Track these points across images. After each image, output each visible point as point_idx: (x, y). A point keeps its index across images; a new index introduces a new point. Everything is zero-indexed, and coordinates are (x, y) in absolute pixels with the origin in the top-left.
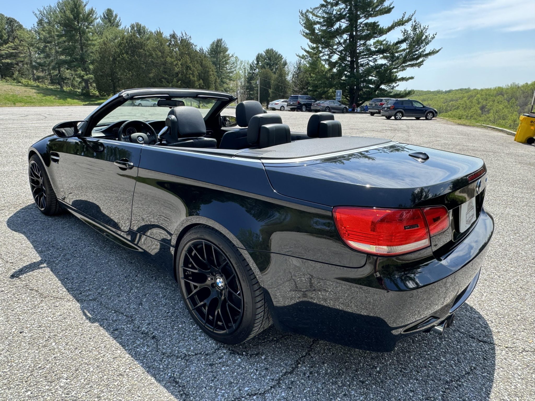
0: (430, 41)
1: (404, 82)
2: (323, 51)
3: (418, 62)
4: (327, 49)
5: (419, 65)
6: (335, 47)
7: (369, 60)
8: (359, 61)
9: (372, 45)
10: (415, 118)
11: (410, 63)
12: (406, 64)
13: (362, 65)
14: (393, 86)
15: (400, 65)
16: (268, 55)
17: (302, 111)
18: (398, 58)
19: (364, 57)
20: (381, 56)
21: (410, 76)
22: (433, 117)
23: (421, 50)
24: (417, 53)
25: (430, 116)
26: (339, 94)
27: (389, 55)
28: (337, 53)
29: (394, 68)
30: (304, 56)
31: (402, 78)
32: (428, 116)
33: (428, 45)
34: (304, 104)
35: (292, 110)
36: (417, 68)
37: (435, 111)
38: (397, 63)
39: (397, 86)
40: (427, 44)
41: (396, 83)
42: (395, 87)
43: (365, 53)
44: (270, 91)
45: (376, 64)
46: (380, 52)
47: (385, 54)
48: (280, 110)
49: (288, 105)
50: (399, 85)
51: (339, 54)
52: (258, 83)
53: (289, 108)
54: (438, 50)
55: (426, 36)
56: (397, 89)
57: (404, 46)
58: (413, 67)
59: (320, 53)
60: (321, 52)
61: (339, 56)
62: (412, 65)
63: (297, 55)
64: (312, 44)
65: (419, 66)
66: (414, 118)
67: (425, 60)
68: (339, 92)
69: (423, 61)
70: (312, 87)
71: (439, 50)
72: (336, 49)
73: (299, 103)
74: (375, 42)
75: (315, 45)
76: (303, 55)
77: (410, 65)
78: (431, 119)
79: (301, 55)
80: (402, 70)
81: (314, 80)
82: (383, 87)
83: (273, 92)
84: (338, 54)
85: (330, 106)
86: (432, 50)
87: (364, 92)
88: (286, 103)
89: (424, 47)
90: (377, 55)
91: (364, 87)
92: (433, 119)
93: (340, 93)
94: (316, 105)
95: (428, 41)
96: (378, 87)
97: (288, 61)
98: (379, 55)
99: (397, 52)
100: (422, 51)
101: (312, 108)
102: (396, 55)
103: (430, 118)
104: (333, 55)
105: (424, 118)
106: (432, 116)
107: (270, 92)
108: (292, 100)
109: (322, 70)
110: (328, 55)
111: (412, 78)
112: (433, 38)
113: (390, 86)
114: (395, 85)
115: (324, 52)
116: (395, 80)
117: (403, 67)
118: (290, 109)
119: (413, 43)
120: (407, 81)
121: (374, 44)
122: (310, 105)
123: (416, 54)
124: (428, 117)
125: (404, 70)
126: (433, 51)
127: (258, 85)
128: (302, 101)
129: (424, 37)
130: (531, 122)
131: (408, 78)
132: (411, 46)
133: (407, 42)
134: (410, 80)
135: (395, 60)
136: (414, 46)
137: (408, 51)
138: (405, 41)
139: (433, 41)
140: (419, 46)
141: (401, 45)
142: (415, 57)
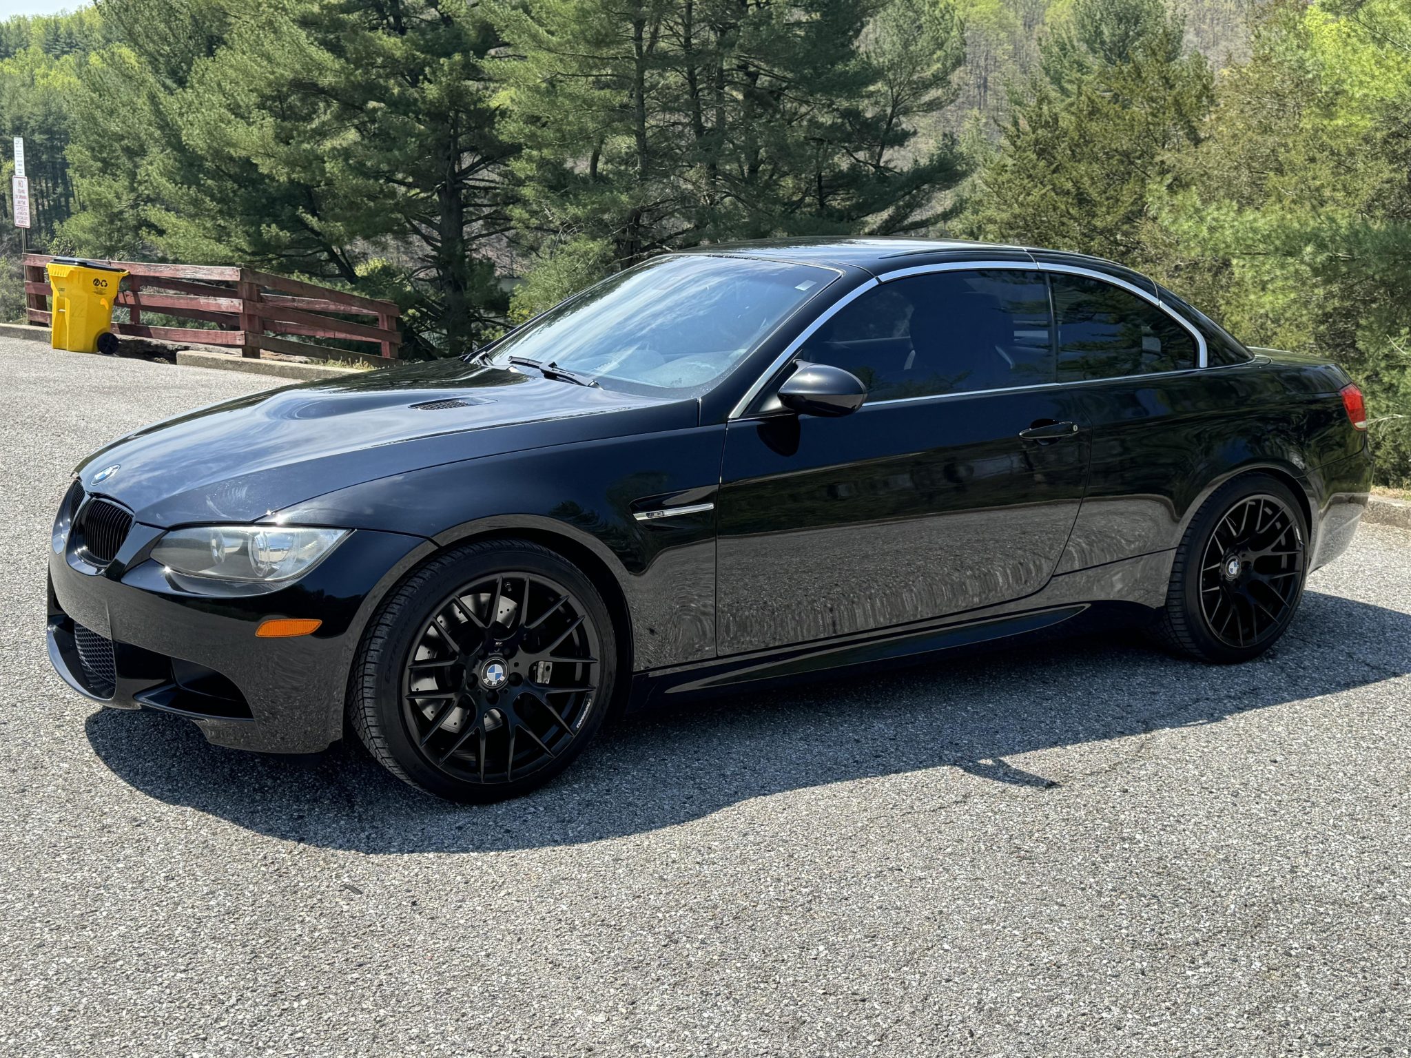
130: (96, 282)
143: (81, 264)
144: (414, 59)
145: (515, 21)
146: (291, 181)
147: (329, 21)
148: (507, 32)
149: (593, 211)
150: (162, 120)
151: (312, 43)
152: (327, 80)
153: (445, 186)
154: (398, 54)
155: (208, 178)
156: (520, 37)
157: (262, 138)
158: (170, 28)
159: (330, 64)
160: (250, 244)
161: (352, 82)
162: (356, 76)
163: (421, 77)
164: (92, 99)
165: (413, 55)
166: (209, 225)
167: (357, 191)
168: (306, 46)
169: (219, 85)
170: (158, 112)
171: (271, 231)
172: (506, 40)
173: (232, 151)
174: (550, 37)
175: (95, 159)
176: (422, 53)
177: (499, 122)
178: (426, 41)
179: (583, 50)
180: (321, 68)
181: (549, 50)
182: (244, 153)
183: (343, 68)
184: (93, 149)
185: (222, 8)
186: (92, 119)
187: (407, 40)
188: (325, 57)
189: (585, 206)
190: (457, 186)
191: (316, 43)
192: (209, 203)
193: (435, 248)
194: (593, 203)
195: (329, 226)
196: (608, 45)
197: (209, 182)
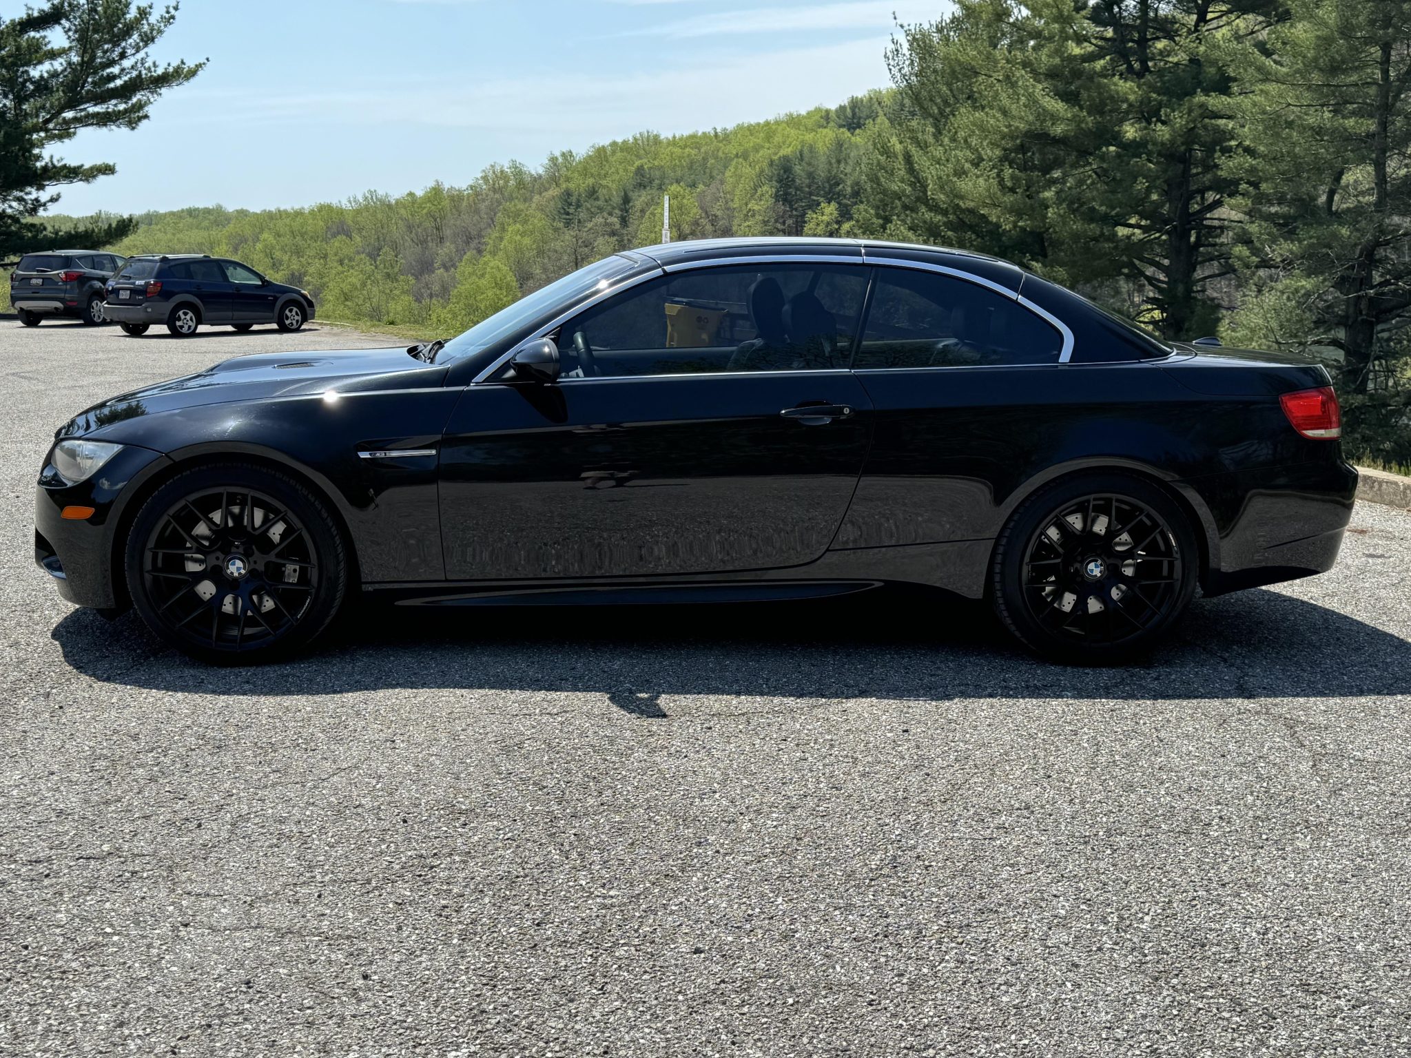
0: (160, 32)
1: (78, 186)
3: (122, 107)
5: (133, 117)
10: (233, 325)
11: (93, 109)
12: (79, 114)
14: (37, 200)
15: (56, 114)
18: (42, 86)
21: (99, 162)
22: (305, 319)
23: (127, 63)
24: (115, 70)
25: (293, 316)
29: (36, 128)
31: (65, 167)
32: (287, 318)
33: (153, 46)
36: (125, 130)
37: (304, 297)
38: (43, 107)
39: (53, 199)
40: (148, 39)
41: (41, 187)
42: (44, 205)
50: (59, 195)
54: (192, 66)
55: (139, 8)
57: (56, 37)
58: (105, 124)
62: (104, 120)
65: (133, 124)
66: (230, 328)
67: (148, 102)
69: (140, 106)
71: (199, 66)
77: (88, 116)
78: (297, 330)
80: (60, 137)
86: (175, 63)
89: (137, 51)
92: (304, 327)
95: (152, 29)
99: (35, 62)
100: (135, 68)
102: (35, 72)
103: (295, 326)
105: (275, 326)
106: (299, 318)
111: (108, 170)
112: (169, 19)
113: (20, 200)
114: (43, 196)
117: (65, 121)
119: (96, 31)
120: (87, 180)
123: (112, 78)
124: (287, 322)
125: (69, 135)
126: (178, 67)
129: (132, 13)
130: (699, 319)
131: (92, 168)
132: (84, 40)
133: (67, 25)
134: (101, 178)
135: (32, 95)
136: (99, 44)
137: (75, 59)
138: (57, 22)
139: (169, 31)
140: (116, 44)
141: (42, 33)
142: (116, 89)
143: (688, 304)
144: (1150, 102)
145: (1242, 55)
146: (1023, 229)
147: (1069, 72)
148: (1233, 66)
149: (1311, 246)
150: (915, 177)
151: (1048, 95)
152: (1059, 130)
153: (1175, 227)
154: (1132, 97)
155: (949, 230)
156: (1246, 70)
157: (988, 190)
158: (951, 90)
159: (1062, 113)
161: (1082, 129)
162: (1087, 123)
163: (1154, 119)
164: (879, 161)
165: (1149, 98)
167: (1076, 237)
168: (1039, 97)
169: (966, 141)
170: (911, 170)
172: (1232, 75)
174: (1279, 67)
175: (878, 216)
176: (1159, 95)
177: (1219, 158)
178: (1164, 83)
179: (1316, 78)
180: (1055, 118)
181: (1277, 81)
182: (971, 205)
183: (1074, 116)
184: (878, 208)
185: (973, 67)
186: (874, 179)
187: (1144, 84)
188: (1058, 106)
189: (1300, 241)
190: (1188, 226)
191: (1052, 94)
193: (1160, 290)
194: (1311, 238)
195: (1053, 271)
196: (1344, 71)
197: (950, 233)
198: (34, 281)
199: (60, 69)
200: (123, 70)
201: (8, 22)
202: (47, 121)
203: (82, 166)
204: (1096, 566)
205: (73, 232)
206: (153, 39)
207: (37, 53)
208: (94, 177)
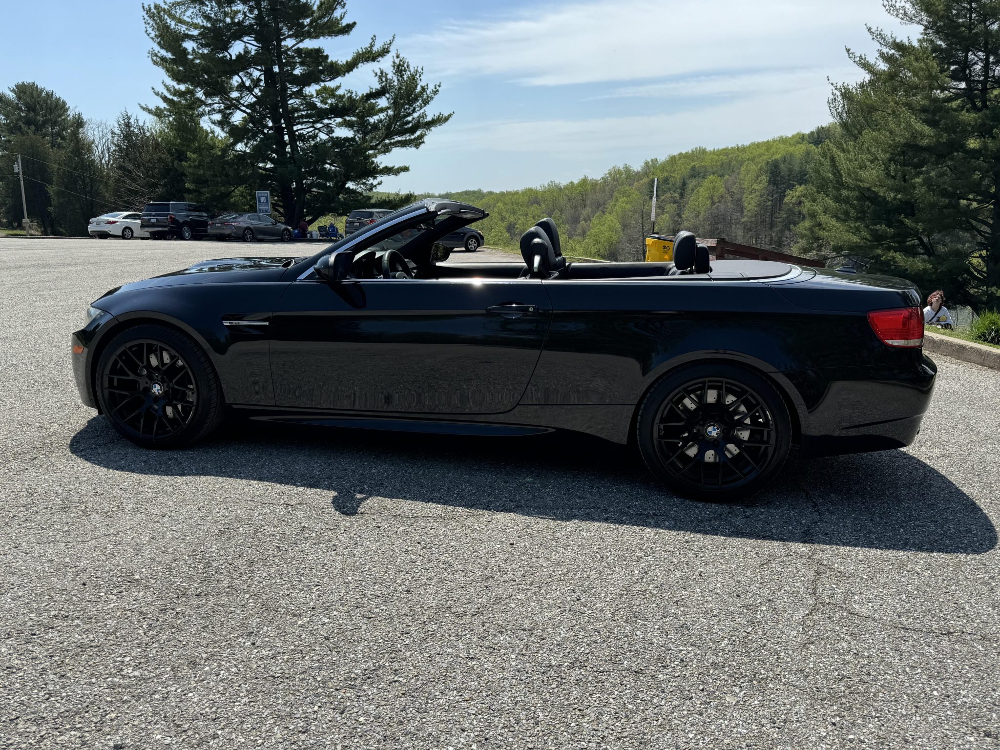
0: (432, 98)
1: (392, 177)
2: (210, 102)
3: (412, 137)
4: (217, 99)
5: (417, 143)
6: (235, 94)
7: (316, 129)
8: (295, 128)
9: (315, 95)
11: (400, 139)
12: (392, 141)
13: (302, 138)
14: (372, 184)
15: (381, 141)
16: (28, 100)
17: (183, 238)
18: (375, 127)
19: (304, 120)
20: (339, 120)
21: (402, 165)
22: (479, 245)
23: (416, 115)
24: (410, 118)
25: (473, 244)
26: (263, 200)
27: (354, 119)
28: (243, 108)
29: (372, 148)
30: (162, 111)
31: (386, 168)
32: (470, 245)
33: (428, 106)
34: (186, 223)
35: (156, 236)
36: (413, 149)
37: (479, 234)
38: (376, 138)
39: (379, 184)
40: (426, 102)
41: (375, 178)
42: (375, 186)
43: (304, 113)
44: (52, 190)
45: (332, 138)
46: (335, 111)
47: (348, 118)
48: (123, 237)
49: (143, 226)
50: (381, 182)
51: (248, 111)
52: (16, 171)
53: (146, 232)
54: (446, 115)
55: (422, 87)
56: (379, 189)
57: (383, 102)
58: (405, 146)
59: (200, 106)
60: (203, 103)
61: (245, 115)
62: (404, 144)
63: (142, 107)
64: (174, 83)
65: (417, 146)
67: (425, 134)
68: (264, 197)
69: (421, 136)
70: (194, 182)
71: (450, 116)
72: (238, 99)
73: (174, 221)
74: (319, 90)
75: (182, 87)
76: (158, 108)
77: (399, 142)
78: (475, 251)
79: (152, 107)
80: (384, 153)
81: (195, 167)
82: (350, 185)
83: (59, 194)
84: (244, 111)
85: (251, 227)
86: (437, 114)
87: (315, 196)
88: (139, 222)
89: (421, 109)
90: (330, 119)
91: (312, 185)
92: (478, 250)
93: (267, 198)
94: (219, 225)
95: (428, 97)
96: (341, 187)
97: (85, 117)
98: (333, 119)
99: (372, 115)
100: (419, 117)
101: (210, 230)
103: (473, 249)
104: (231, 113)
105: (463, 249)
106: (476, 245)
107: (51, 193)
108: (153, 213)
109: (209, 145)
110: (220, 111)
111: (405, 169)
112: (436, 92)
113: (364, 184)
114: (375, 182)
115: (210, 105)
116: (374, 171)
117: (386, 145)
118: (148, 235)
119: (401, 99)
120: (396, 175)
121: (317, 95)
122: (205, 224)
123: (408, 122)
124: (470, 247)
125: (388, 152)
126: (439, 117)
127: (18, 173)
128: (181, 216)
129: (419, 89)
130: (664, 247)
131: (398, 168)
132: (396, 104)
133: (387, 95)
134: (403, 174)
135: (371, 132)
136: (403, 105)
137: (391, 112)
138: (384, 95)
139: (436, 97)
140: (411, 106)
141: (377, 100)
142: (408, 128)
143: (658, 238)
144: (986, 125)
146: (900, 200)
147: (935, 108)
150: (836, 170)
151: (919, 122)
152: (925, 142)
153: (998, 201)
154: (974, 123)
157: (878, 177)
159: (927, 133)
160: (871, 235)
161: (940, 142)
162: (943, 138)
163: (988, 136)
165: (985, 123)
166: (852, 225)
167: (932, 206)
168: (913, 123)
169: (868, 149)
170: (834, 166)
171: (882, 228)
173: (861, 184)
180: (923, 136)
182: (867, 185)
183: (936, 134)
187: (982, 115)
188: (927, 129)
191: (921, 121)
192: (853, 213)
193: (986, 238)
198: (355, 224)
199: (383, 118)
200: (413, 118)
201: (360, 95)
202: (377, 145)
203: (393, 167)
204: (714, 430)
205: (387, 199)
206: (428, 103)
207: (373, 111)
208: (399, 173)
